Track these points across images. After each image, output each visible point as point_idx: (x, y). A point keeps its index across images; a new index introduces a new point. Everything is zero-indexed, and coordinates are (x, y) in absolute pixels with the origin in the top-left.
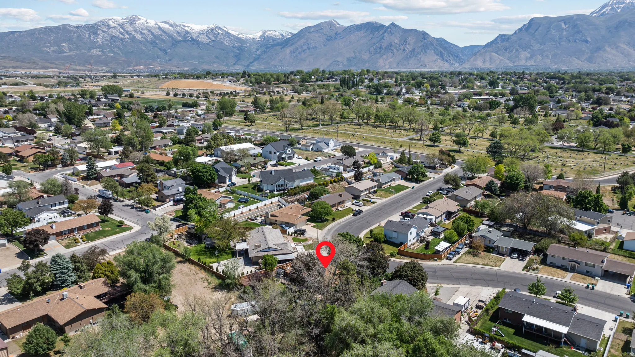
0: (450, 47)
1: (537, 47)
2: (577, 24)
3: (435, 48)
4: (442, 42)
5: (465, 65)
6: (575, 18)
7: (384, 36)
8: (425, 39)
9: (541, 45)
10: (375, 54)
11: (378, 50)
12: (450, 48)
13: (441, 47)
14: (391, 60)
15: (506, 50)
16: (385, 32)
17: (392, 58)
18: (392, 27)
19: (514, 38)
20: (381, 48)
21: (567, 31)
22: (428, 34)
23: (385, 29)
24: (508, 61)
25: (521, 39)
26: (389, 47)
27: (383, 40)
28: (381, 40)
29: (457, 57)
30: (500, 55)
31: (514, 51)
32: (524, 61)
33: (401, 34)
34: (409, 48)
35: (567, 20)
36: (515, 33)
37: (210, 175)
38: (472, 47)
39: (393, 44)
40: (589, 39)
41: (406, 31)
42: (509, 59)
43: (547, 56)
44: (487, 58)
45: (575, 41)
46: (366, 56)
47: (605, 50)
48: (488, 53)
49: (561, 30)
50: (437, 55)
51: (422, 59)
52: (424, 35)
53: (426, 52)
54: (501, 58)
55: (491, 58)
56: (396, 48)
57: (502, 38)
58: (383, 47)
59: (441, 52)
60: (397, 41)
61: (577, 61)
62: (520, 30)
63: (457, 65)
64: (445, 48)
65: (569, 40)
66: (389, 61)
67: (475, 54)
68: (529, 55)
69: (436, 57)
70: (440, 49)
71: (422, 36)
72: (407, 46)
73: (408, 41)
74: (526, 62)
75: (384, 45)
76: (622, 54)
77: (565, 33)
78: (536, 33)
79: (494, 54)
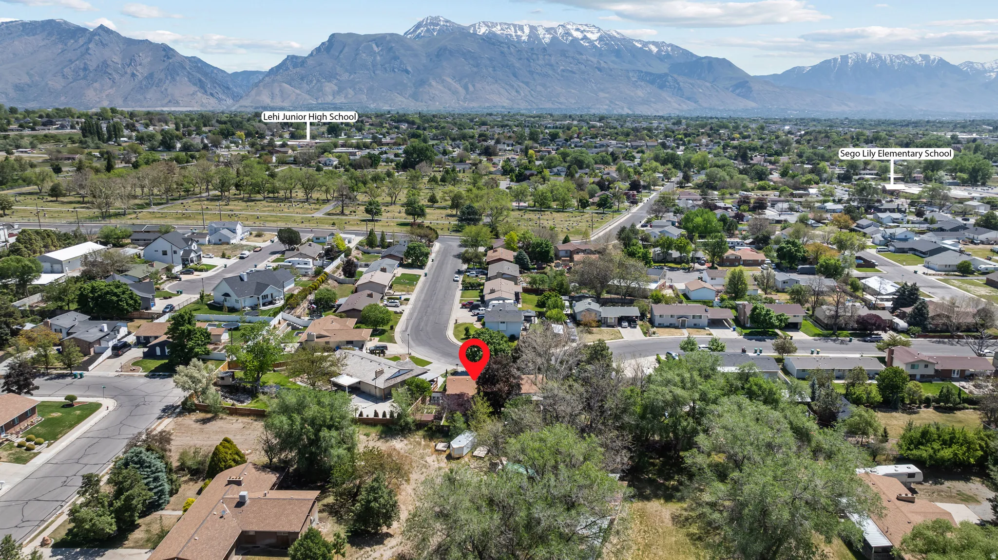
0: (212, 72)
1: (345, 76)
2: (392, 47)
3: (189, 73)
4: (197, 65)
5: (243, 102)
6: (388, 38)
7: (88, 49)
8: (169, 58)
9: (351, 74)
10: (75, 80)
11: (82, 74)
12: (213, 75)
13: (198, 72)
14: (112, 91)
15: (302, 79)
16: (90, 41)
17: (111, 87)
18: (100, 31)
19: (310, 62)
20: (85, 69)
21: (381, 56)
22: (173, 50)
23: (88, 35)
24: (308, 97)
25: (321, 64)
26: (104, 69)
27: (88, 56)
28: (83, 55)
29: (228, 88)
30: (295, 87)
31: (315, 82)
32: (331, 97)
33: (121, 46)
34: (141, 72)
35: (380, 40)
36: (311, 55)
37: (131, 298)
38: (247, 74)
39: (109, 62)
40: (410, 69)
41: (130, 42)
42: (309, 92)
43: (360, 90)
44: (277, 91)
45: (393, 70)
46: (57, 83)
47: (430, 85)
48: (276, 84)
49: (372, 53)
50: (195, 84)
51: (169, 91)
52: (166, 51)
53: (173, 79)
54: (298, 91)
55: (282, 91)
56: (116, 71)
57: (293, 61)
58: (91, 69)
59: (200, 80)
60: (116, 59)
61: (400, 98)
62: (318, 50)
63: (230, 102)
64: (206, 74)
65: (385, 69)
66: (107, 92)
67: (257, 85)
68: (336, 88)
69: (194, 88)
70: (199, 76)
71: (164, 53)
72: (138, 68)
73: (137, 59)
74: (334, 98)
75: (92, 65)
76: (450, 90)
77: (378, 58)
78: (341, 56)
79: (284, 85)
